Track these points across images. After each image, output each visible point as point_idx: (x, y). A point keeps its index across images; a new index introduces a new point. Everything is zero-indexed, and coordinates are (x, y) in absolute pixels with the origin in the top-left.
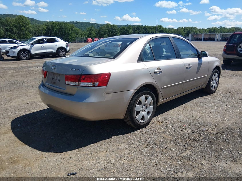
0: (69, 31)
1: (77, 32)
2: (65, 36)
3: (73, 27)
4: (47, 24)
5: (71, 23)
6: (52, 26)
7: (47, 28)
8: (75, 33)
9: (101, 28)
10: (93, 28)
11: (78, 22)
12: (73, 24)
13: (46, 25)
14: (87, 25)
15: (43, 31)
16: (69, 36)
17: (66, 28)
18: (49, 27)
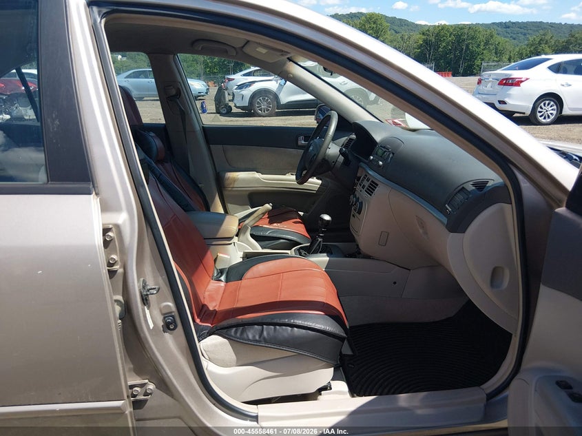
0: (478, 46)
1: (500, 48)
2: (465, 59)
3: (492, 36)
4: (425, 31)
5: (495, 27)
6: (438, 35)
7: (425, 41)
8: (494, 51)
9: (573, 36)
10: (548, 37)
11: (514, 23)
12: (499, 29)
13: (423, 34)
14: (537, 31)
15: (414, 48)
16: (476, 59)
17: (473, 38)
18: (429, 38)
